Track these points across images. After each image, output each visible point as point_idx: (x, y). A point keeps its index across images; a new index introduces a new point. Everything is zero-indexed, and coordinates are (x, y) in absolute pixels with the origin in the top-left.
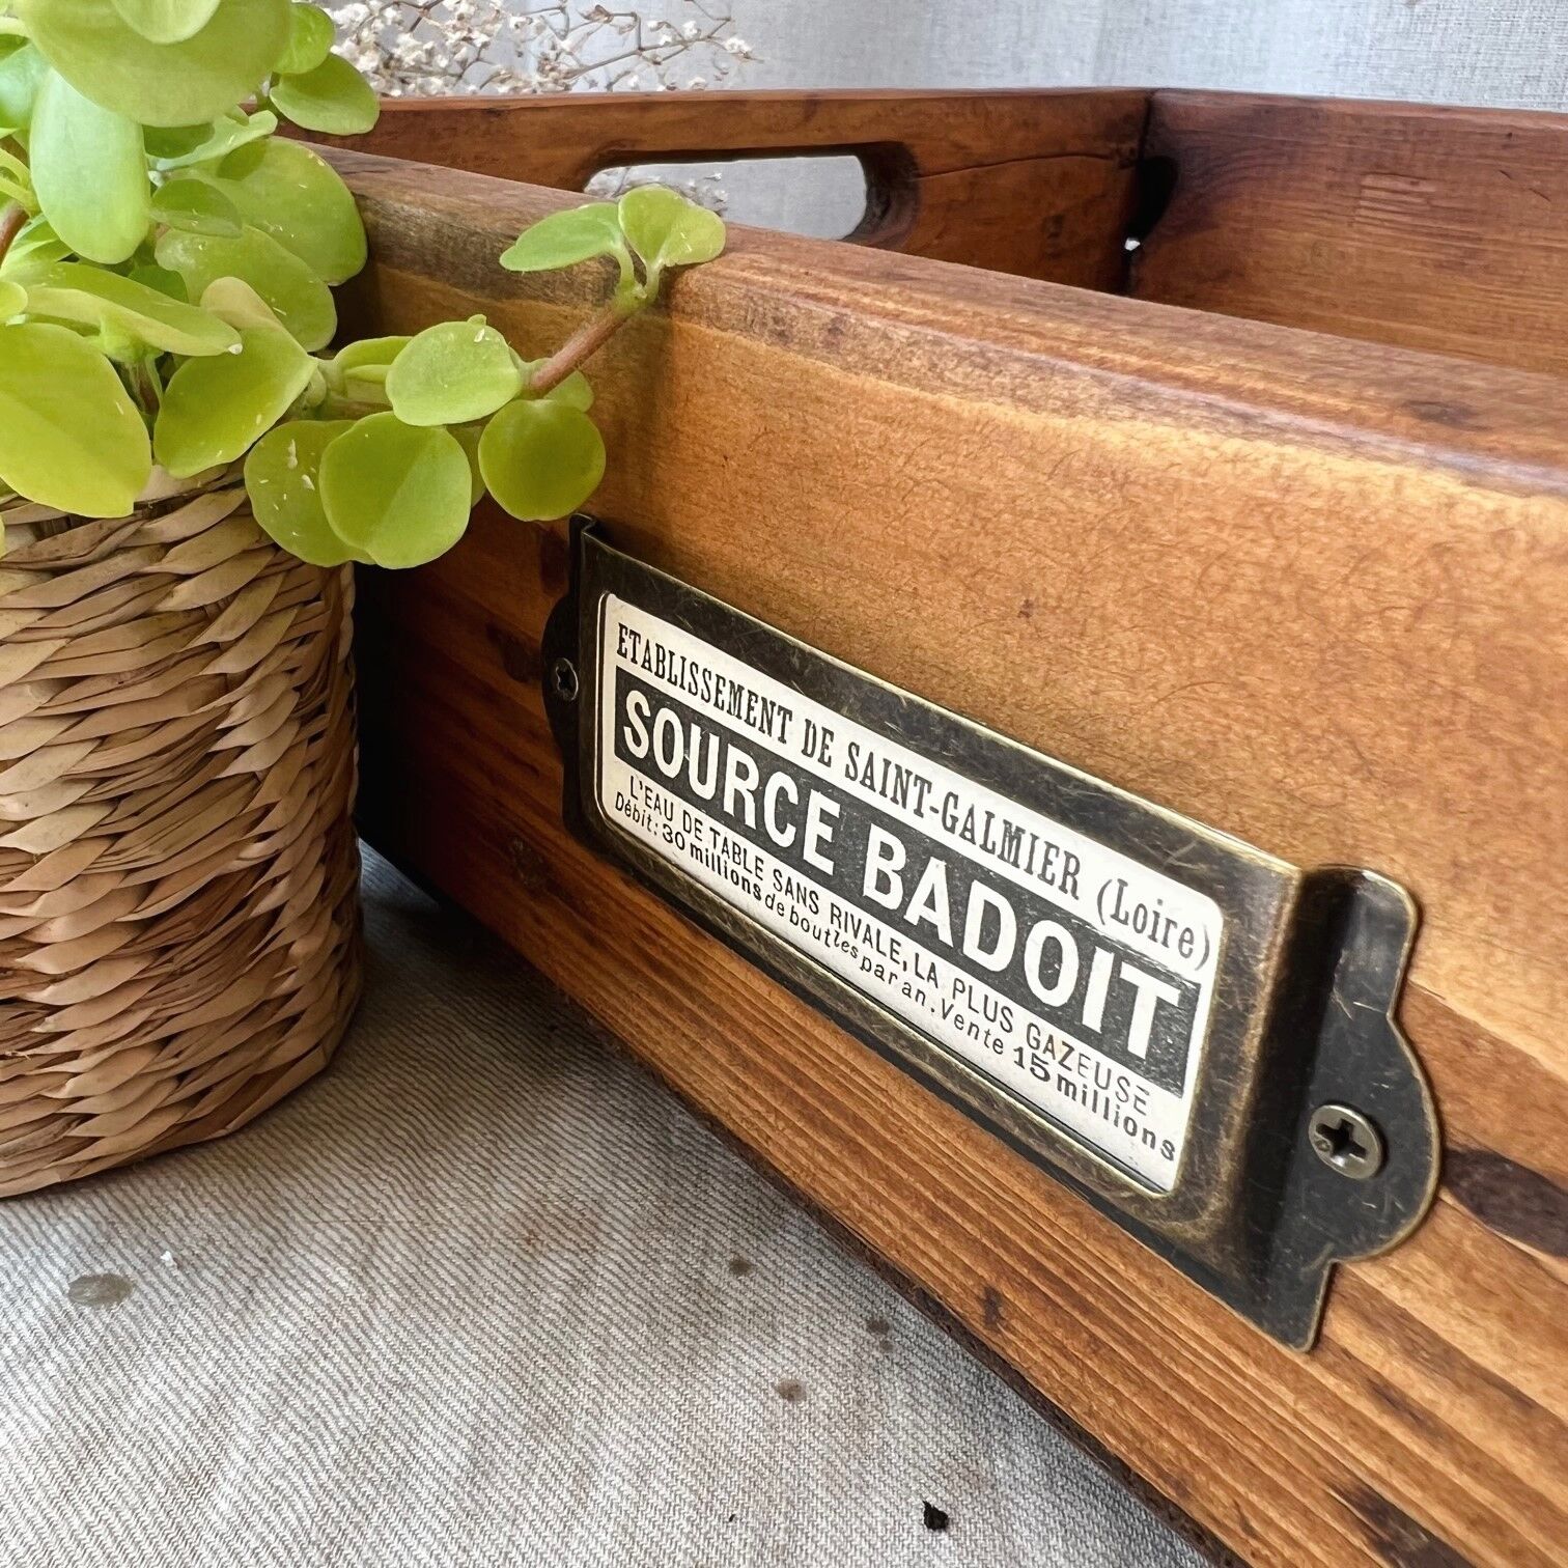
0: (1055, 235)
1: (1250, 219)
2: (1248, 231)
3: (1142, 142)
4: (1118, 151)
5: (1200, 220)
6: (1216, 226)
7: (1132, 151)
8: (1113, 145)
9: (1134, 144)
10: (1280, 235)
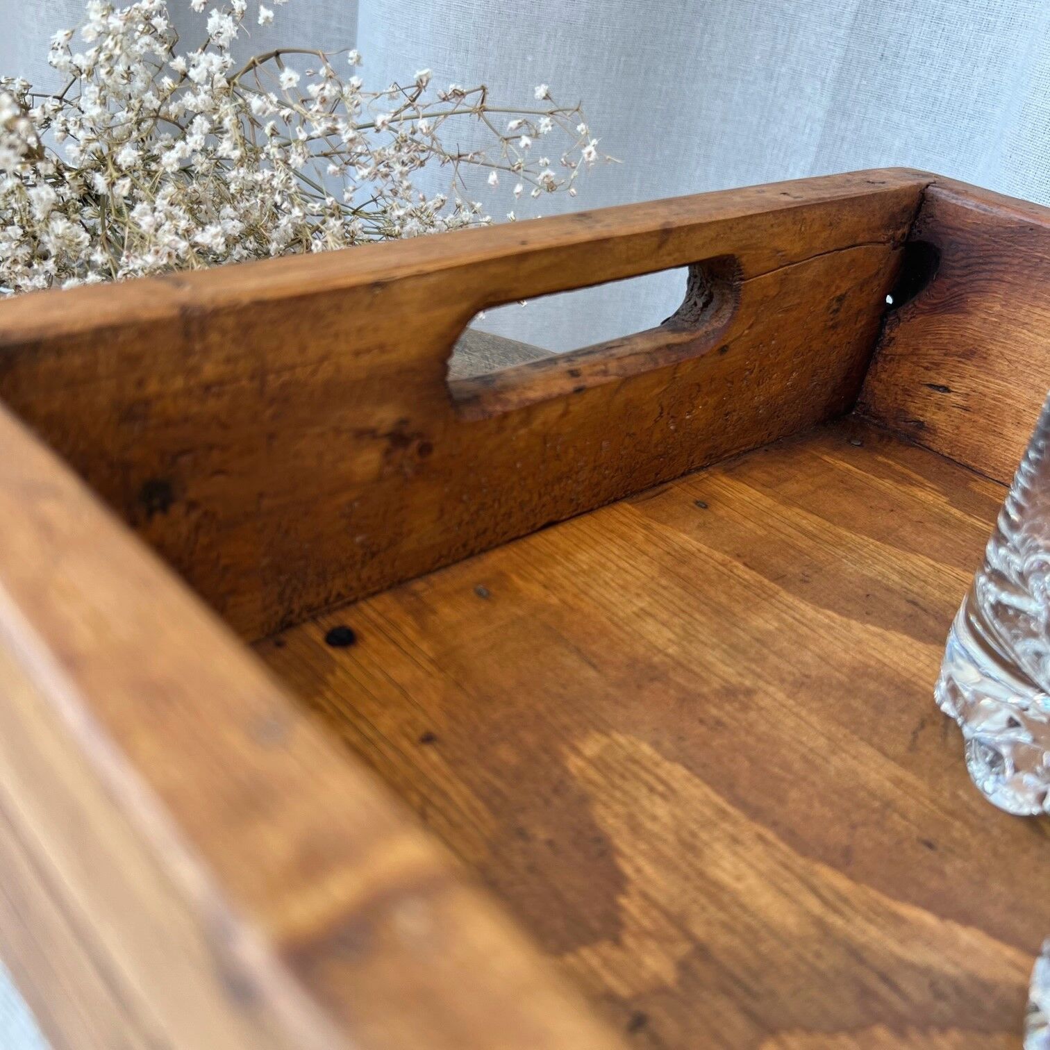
0: (837, 311)
1: (1000, 316)
2: (997, 325)
3: (912, 225)
4: (893, 238)
5: (954, 305)
6: (969, 313)
7: (904, 235)
8: (891, 233)
9: (905, 229)
10: (1025, 335)
